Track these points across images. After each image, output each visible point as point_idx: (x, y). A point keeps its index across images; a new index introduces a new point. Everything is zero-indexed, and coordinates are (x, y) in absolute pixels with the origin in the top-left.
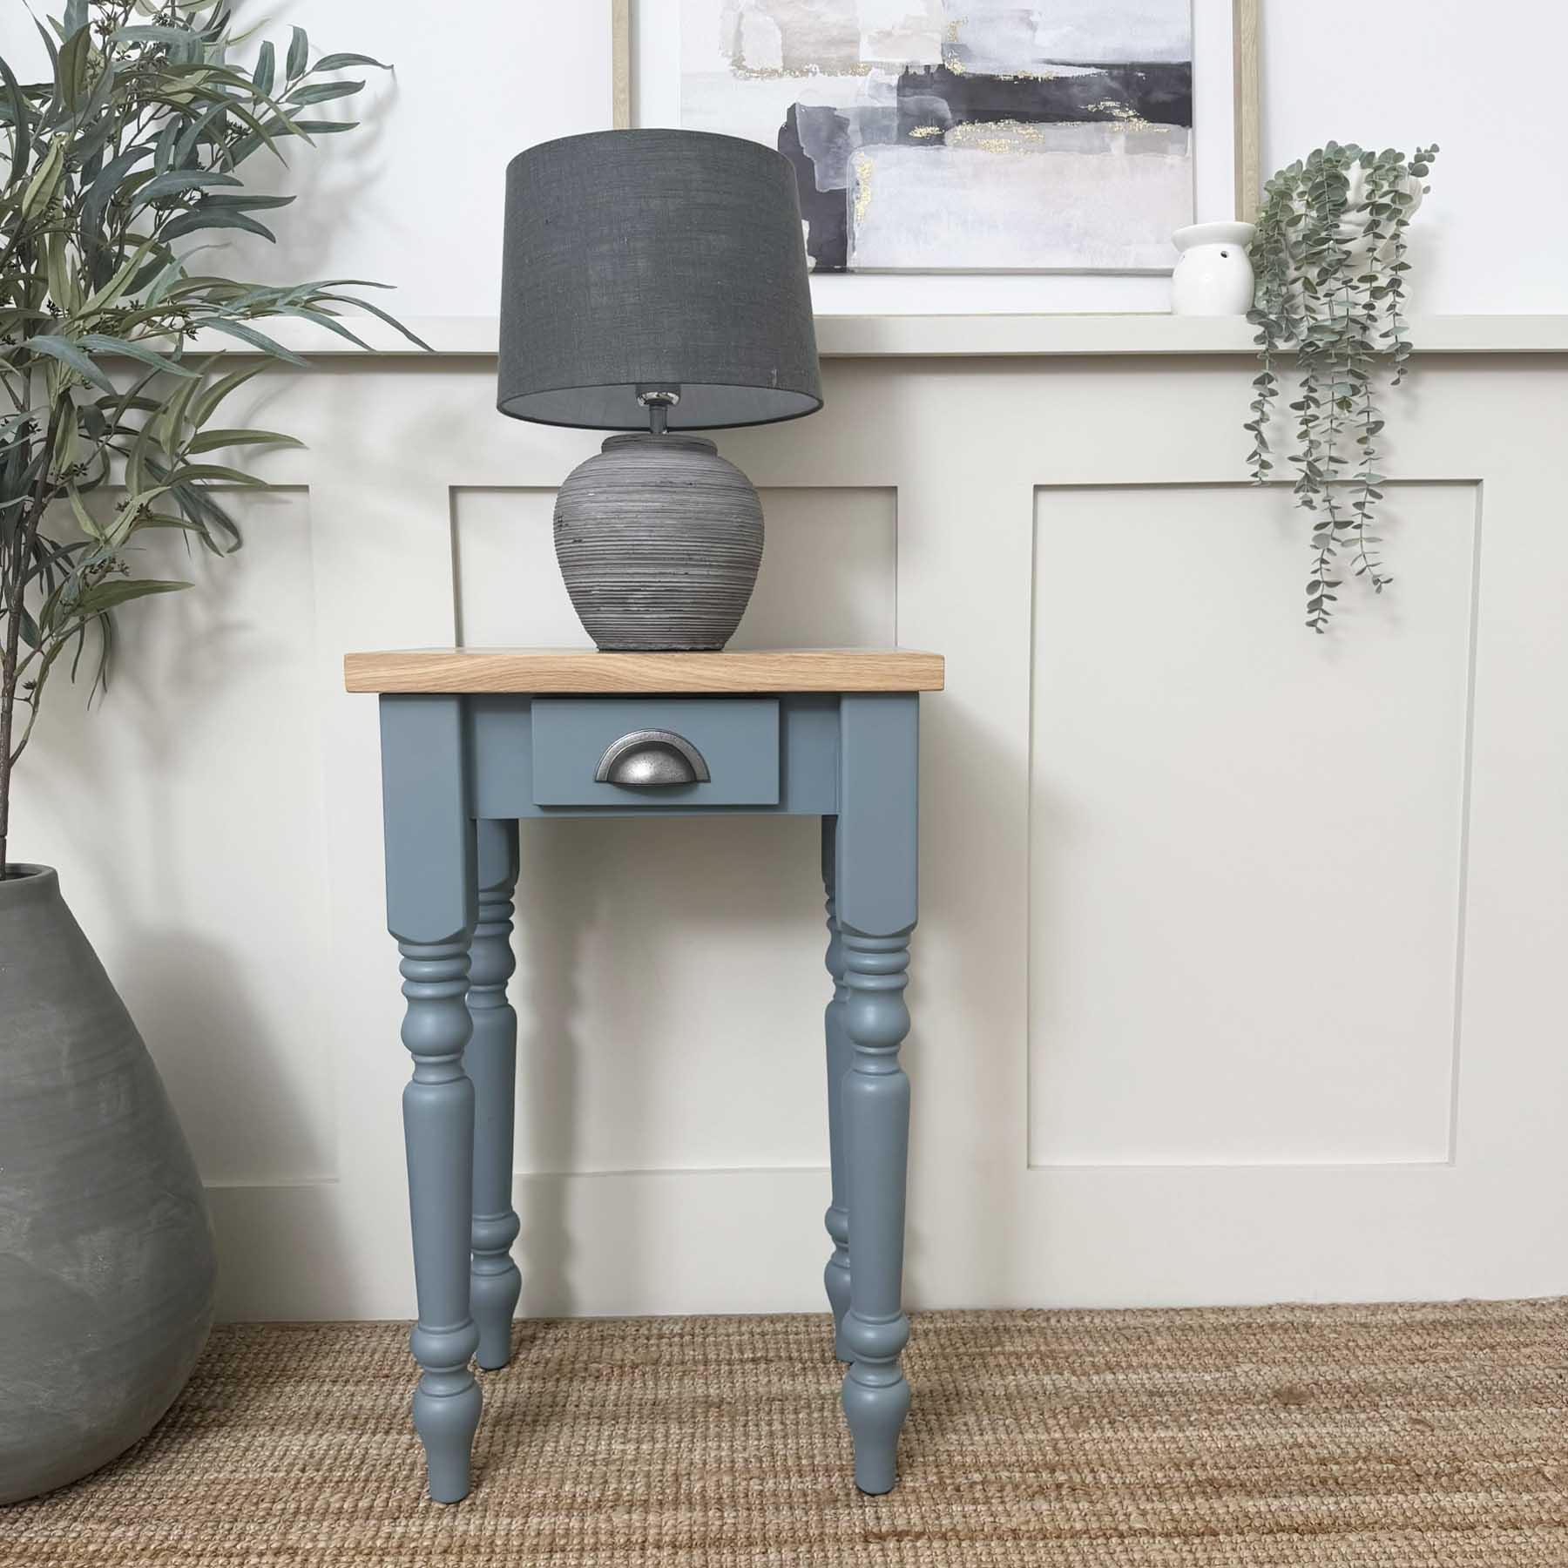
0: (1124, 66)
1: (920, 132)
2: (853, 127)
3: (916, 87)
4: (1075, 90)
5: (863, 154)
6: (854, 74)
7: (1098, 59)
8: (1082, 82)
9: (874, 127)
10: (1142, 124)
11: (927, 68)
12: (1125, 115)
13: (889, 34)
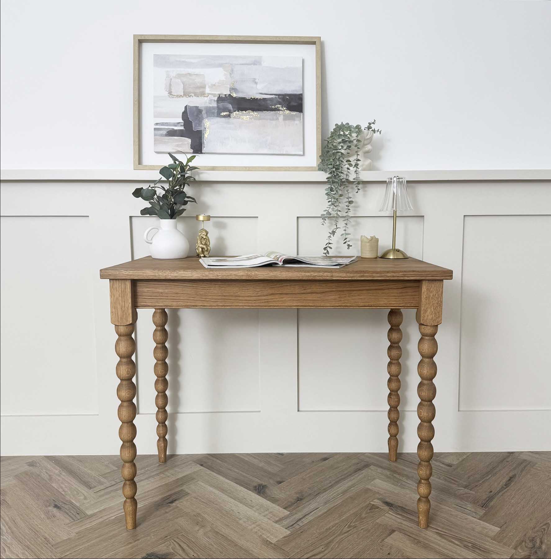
0: (283, 95)
1: (223, 114)
2: (204, 112)
3: (222, 101)
4: (269, 102)
5: (207, 120)
6: (204, 97)
7: (275, 93)
8: (271, 99)
9: (210, 112)
10: (288, 112)
11: (225, 95)
12: (283, 109)
13: (215, 85)
